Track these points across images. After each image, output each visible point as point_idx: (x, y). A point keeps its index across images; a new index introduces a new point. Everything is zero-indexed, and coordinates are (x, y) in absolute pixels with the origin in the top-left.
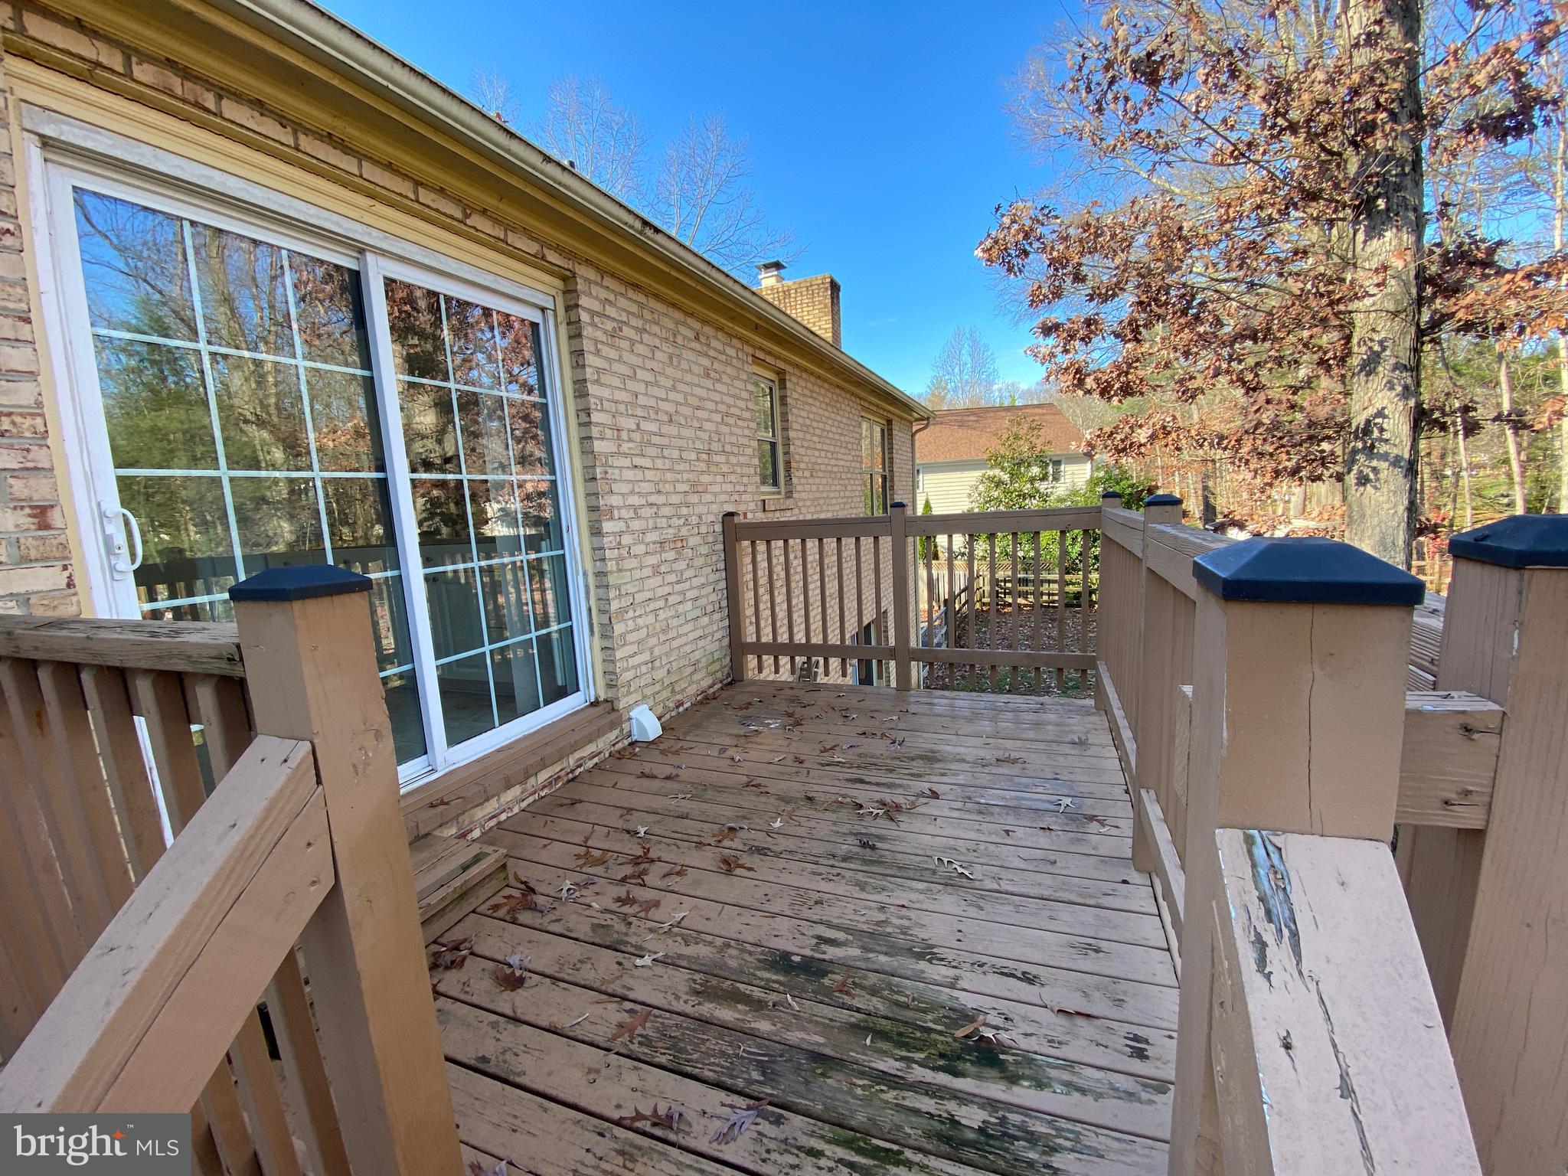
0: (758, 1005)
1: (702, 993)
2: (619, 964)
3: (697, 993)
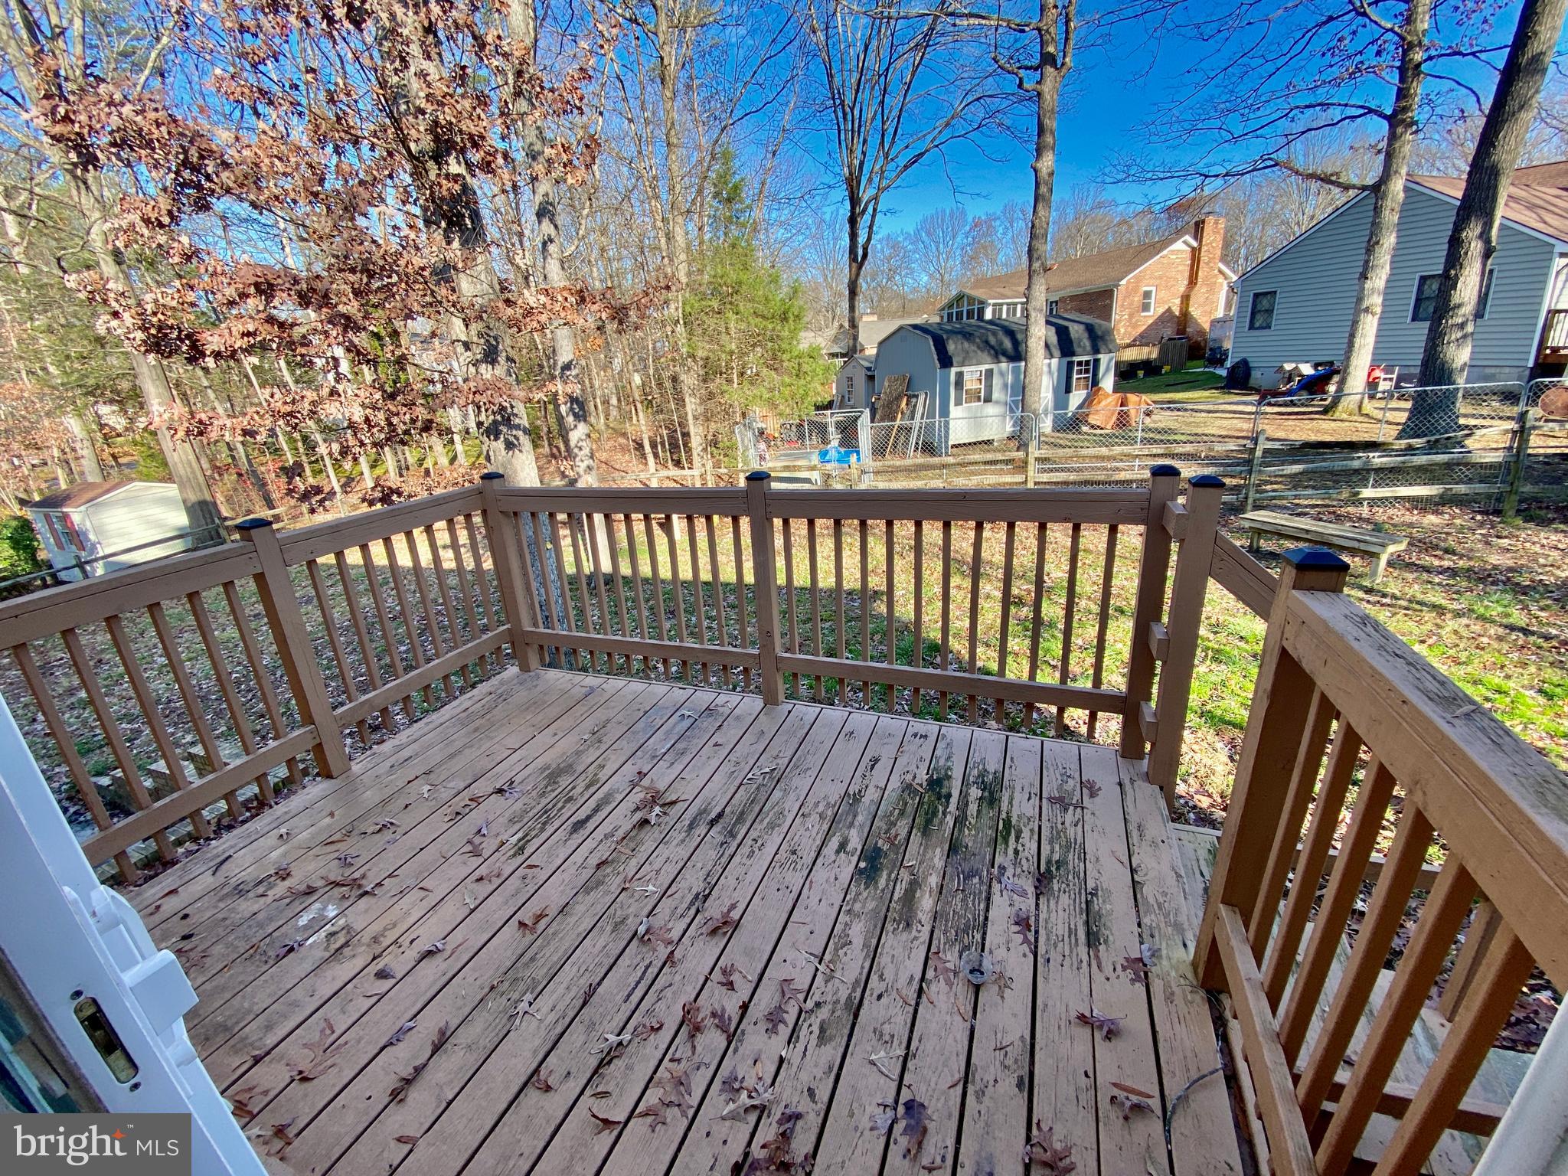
0: (914, 885)
1: (908, 921)
2: (879, 997)
3: (908, 925)
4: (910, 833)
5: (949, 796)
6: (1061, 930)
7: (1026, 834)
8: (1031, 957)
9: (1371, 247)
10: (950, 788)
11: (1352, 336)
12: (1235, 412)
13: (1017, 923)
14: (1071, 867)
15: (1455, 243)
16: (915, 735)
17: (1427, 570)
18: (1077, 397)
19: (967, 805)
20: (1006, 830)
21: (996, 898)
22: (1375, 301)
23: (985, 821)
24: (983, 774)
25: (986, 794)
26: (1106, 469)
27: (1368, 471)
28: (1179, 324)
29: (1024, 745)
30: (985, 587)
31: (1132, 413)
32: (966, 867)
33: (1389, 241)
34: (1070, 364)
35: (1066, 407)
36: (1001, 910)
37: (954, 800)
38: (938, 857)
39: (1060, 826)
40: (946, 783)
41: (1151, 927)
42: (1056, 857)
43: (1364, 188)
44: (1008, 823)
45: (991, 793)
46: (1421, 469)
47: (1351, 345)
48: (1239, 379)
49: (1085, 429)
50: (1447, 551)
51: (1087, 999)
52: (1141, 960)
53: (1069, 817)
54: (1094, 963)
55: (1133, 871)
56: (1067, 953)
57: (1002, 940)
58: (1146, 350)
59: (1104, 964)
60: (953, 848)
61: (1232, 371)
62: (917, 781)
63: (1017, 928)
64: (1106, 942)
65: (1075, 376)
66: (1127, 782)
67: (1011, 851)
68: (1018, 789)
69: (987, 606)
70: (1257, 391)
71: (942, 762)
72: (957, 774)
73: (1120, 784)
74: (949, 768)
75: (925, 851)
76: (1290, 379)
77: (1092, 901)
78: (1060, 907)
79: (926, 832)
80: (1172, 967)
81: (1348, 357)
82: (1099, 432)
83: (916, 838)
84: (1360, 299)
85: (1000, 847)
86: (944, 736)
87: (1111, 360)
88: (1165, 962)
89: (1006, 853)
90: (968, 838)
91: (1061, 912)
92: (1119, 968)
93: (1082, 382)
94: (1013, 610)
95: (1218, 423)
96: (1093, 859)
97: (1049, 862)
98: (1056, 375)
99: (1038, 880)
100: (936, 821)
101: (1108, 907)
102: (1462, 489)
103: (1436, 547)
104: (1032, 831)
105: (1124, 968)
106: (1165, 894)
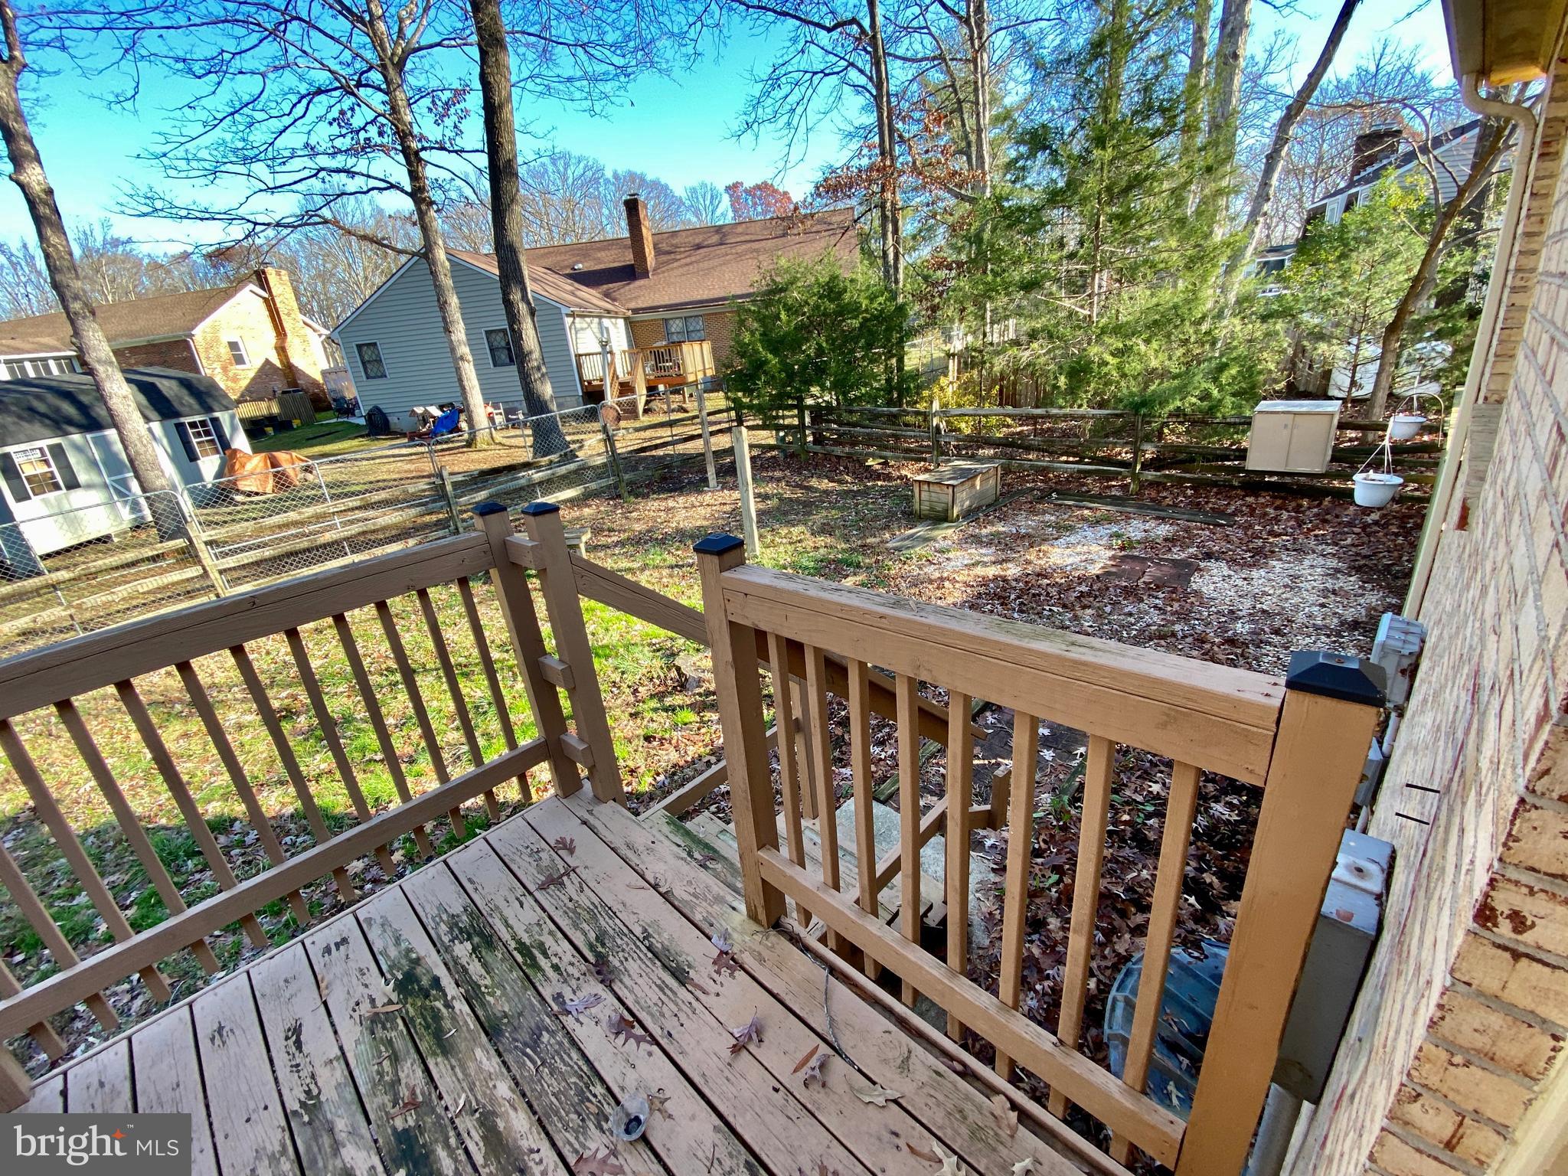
0: (488, 1122)
1: (518, 1168)
4: (427, 1070)
5: (436, 981)
6: (654, 995)
7: (549, 941)
8: (655, 1048)
9: (443, 306)
10: (429, 971)
11: (460, 380)
12: (394, 456)
13: (617, 1034)
14: (611, 932)
15: (508, 304)
16: (327, 950)
17: (607, 547)
18: (209, 465)
19: (465, 971)
20: (527, 957)
21: (580, 1033)
22: (464, 350)
23: (500, 967)
24: (453, 923)
25: (476, 939)
26: (304, 535)
27: (534, 485)
28: (285, 376)
29: (469, 857)
30: (228, 718)
31: (290, 472)
32: (524, 1036)
33: (454, 301)
34: (180, 427)
35: (201, 479)
36: (594, 1038)
37: (447, 982)
38: (485, 1059)
39: (570, 905)
40: (419, 970)
41: (705, 919)
42: (592, 936)
43: (414, 254)
44: (522, 948)
45: (481, 934)
46: (564, 477)
47: (463, 388)
48: (378, 426)
49: (239, 498)
50: (610, 530)
51: (721, 1029)
52: (722, 953)
53: (571, 888)
54: (698, 993)
55: (655, 887)
56: (675, 1009)
57: (621, 1066)
58: (263, 405)
59: (705, 987)
60: (491, 1030)
61: (370, 417)
62: (380, 1001)
63: (622, 1037)
64: (690, 966)
65: (194, 441)
66: (587, 816)
67: (550, 973)
68: (502, 904)
69: (246, 739)
70: (404, 435)
71: (393, 952)
72: (423, 947)
73: (584, 823)
74: (409, 950)
75: (464, 1071)
76: (425, 422)
77: (651, 944)
78: (635, 976)
79: (445, 1048)
80: (741, 933)
81: (466, 399)
82: (255, 499)
83: (439, 1067)
84: (453, 350)
85: (537, 979)
86: (369, 920)
87: (232, 417)
88: (735, 936)
89: (547, 979)
90: (499, 1003)
91: (640, 981)
92: (716, 976)
93: (208, 447)
94: (286, 727)
95: (384, 468)
96: (621, 907)
97: (592, 947)
98: (165, 441)
99: (599, 973)
100: (447, 1024)
101: (666, 935)
102: (593, 486)
103: (602, 530)
104: (551, 933)
105: (718, 972)
106: (690, 883)
